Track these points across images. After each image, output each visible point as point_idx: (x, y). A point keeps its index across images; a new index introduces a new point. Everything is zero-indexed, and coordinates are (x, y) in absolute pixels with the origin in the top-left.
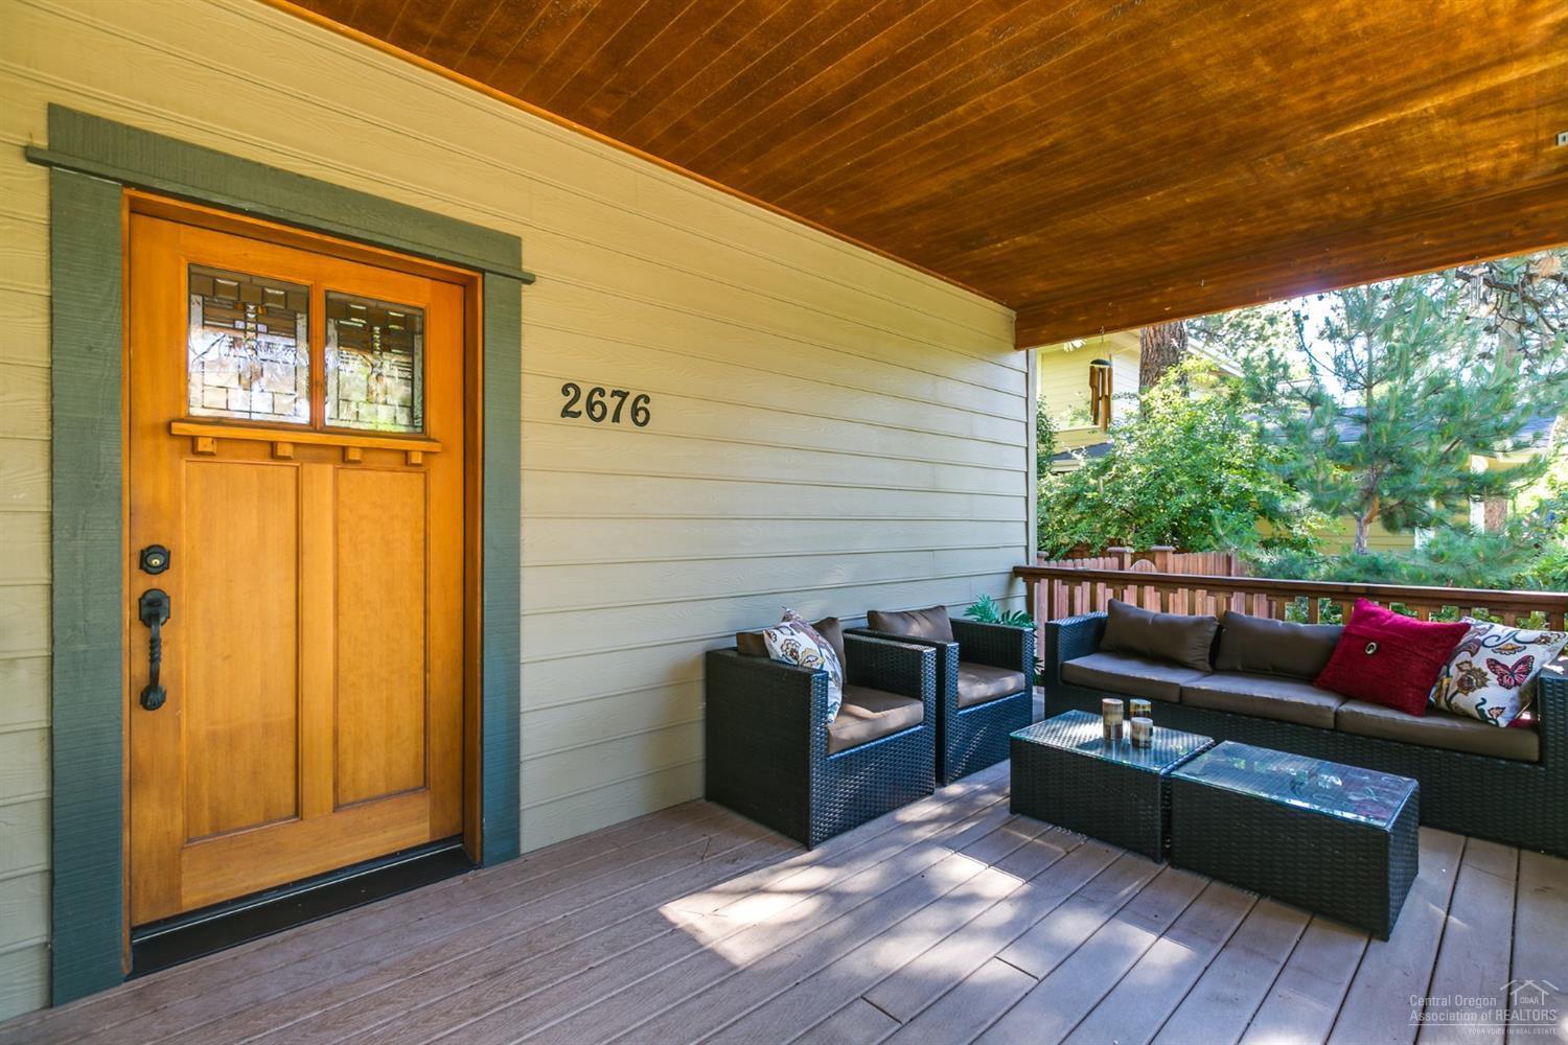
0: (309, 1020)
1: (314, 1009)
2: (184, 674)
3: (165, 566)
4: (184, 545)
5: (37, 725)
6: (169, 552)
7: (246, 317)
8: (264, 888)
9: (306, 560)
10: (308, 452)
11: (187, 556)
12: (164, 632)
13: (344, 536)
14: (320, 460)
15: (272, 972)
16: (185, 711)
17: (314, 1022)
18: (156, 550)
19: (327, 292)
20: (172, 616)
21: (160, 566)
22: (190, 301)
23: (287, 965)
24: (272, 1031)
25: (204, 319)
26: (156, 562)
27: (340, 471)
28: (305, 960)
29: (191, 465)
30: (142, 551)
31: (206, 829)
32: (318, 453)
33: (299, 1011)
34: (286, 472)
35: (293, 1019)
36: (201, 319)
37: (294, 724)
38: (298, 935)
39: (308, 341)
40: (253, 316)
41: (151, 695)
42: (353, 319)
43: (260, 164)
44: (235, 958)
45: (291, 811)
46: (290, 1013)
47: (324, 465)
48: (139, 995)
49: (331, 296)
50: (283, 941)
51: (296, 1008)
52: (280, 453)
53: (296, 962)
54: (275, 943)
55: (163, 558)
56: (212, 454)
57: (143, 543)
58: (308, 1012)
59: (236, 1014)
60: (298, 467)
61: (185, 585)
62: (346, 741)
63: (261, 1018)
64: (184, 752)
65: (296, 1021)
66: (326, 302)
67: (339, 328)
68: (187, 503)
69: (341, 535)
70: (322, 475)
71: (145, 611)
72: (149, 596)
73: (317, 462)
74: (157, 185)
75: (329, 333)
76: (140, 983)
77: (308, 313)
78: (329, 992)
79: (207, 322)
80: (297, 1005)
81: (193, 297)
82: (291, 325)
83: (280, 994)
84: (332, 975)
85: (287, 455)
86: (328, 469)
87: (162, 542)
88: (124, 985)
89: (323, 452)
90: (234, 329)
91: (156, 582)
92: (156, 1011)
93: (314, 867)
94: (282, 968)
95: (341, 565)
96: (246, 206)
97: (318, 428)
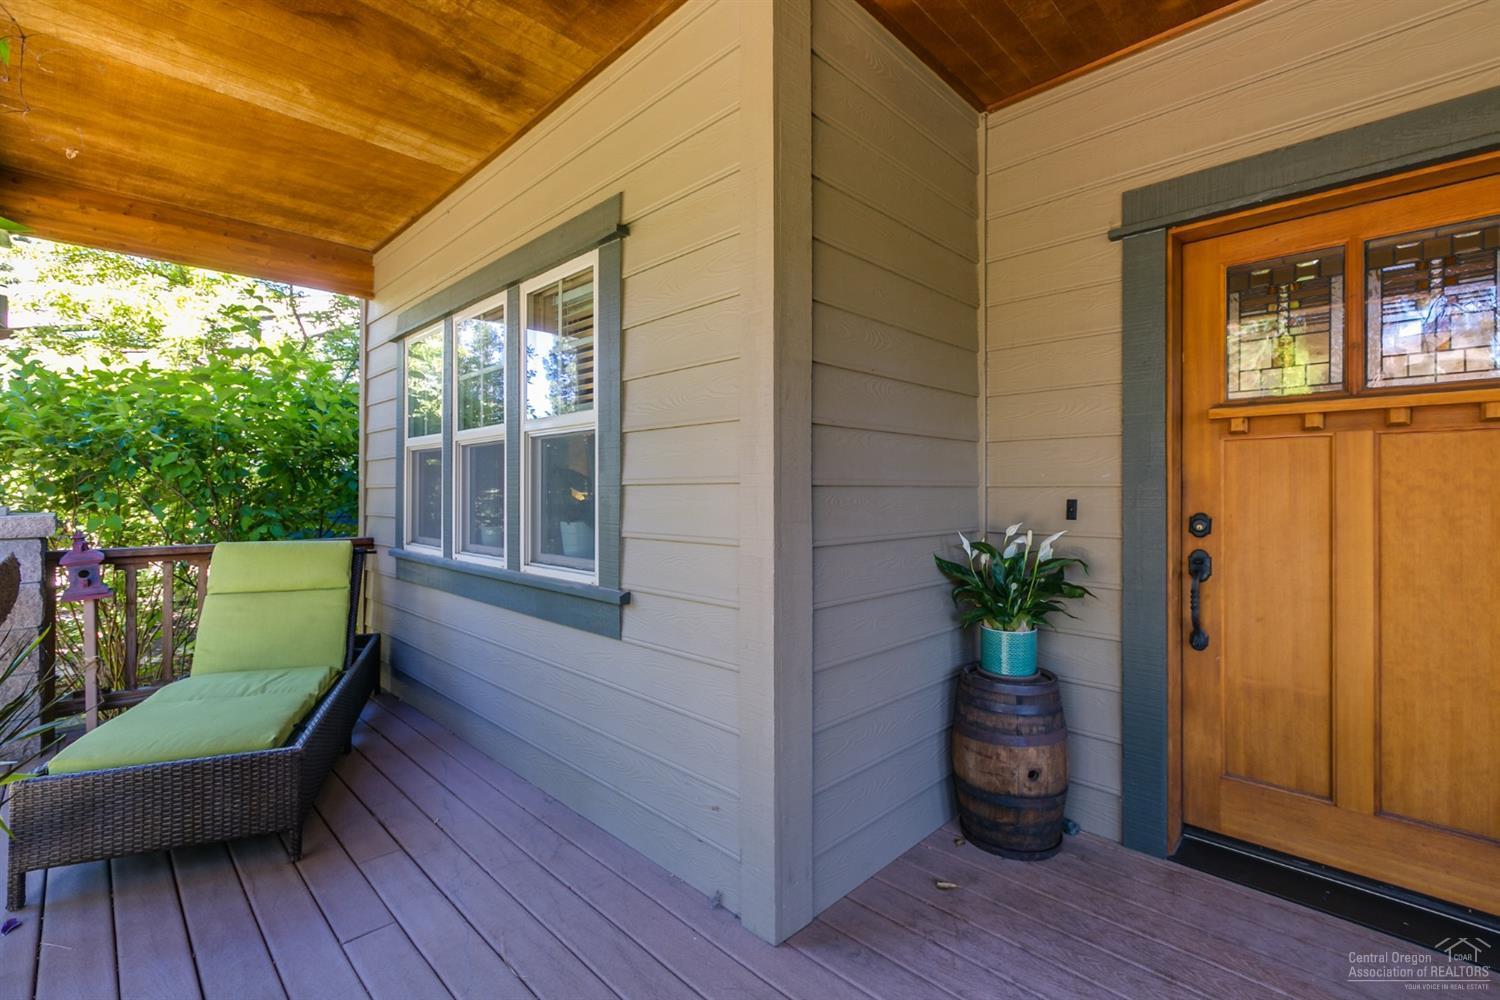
0: (1272, 992)
1: (1282, 988)
2: (1223, 625)
3: (1207, 531)
4: (1221, 515)
5: (1113, 638)
6: (1210, 520)
7: (1279, 297)
8: (1294, 854)
9: (1341, 534)
10: (1342, 420)
11: (1225, 523)
12: (1207, 587)
13: (1389, 510)
14: (1356, 427)
15: (1269, 930)
16: (1223, 657)
17: (1274, 997)
18: (1200, 517)
19: (1366, 243)
20: (1213, 573)
21: (1202, 531)
22: (1228, 300)
23: (1284, 934)
24: (1236, 973)
25: (1240, 312)
26: (1200, 527)
27: (1383, 436)
28: (1304, 943)
29: (1228, 444)
30: (1191, 518)
31: (1242, 770)
32: (1355, 420)
33: (1268, 977)
34: (1320, 443)
35: (1258, 979)
36: (1238, 313)
37: (1327, 701)
38: (1312, 917)
39: (1344, 301)
40: (1285, 295)
41: (1196, 637)
42: (1400, 262)
43: (1276, 151)
44: (1247, 898)
45: (1325, 791)
46: (1259, 973)
47: (1361, 432)
48: (1171, 874)
49: (1372, 245)
50: (1294, 913)
51: (1268, 973)
52: (1308, 424)
53: (1295, 938)
54: (1287, 909)
55: (1205, 524)
56: (1243, 433)
57: (1190, 511)
58: (1275, 985)
59: (1220, 939)
60: (1331, 437)
61: (1223, 549)
62: (1391, 742)
63: (1235, 957)
64: (1223, 694)
65: (1261, 983)
66: (1366, 254)
67: (1383, 277)
68: (1225, 479)
69: (1384, 508)
70: (1360, 445)
71: (1193, 567)
72: (1195, 556)
73: (1353, 430)
74: (1188, 216)
75: (1370, 287)
76: (1177, 867)
77: (1343, 274)
78: (1305, 985)
79: (1243, 315)
80: (1269, 971)
81: (1232, 296)
82: (1325, 291)
83: (1263, 952)
84: (1320, 974)
85: (1315, 425)
86: (1367, 437)
87: (1206, 511)
88: (1167, 862)
89: (1362, 418)
90: (1268, 313)
91: (1202, 544)
92: (1173, 893)
93: (1348, 862)
94: (1279, 933)
95: (1384, 542)
96: (1259, 198)
97: (1355, 393)
